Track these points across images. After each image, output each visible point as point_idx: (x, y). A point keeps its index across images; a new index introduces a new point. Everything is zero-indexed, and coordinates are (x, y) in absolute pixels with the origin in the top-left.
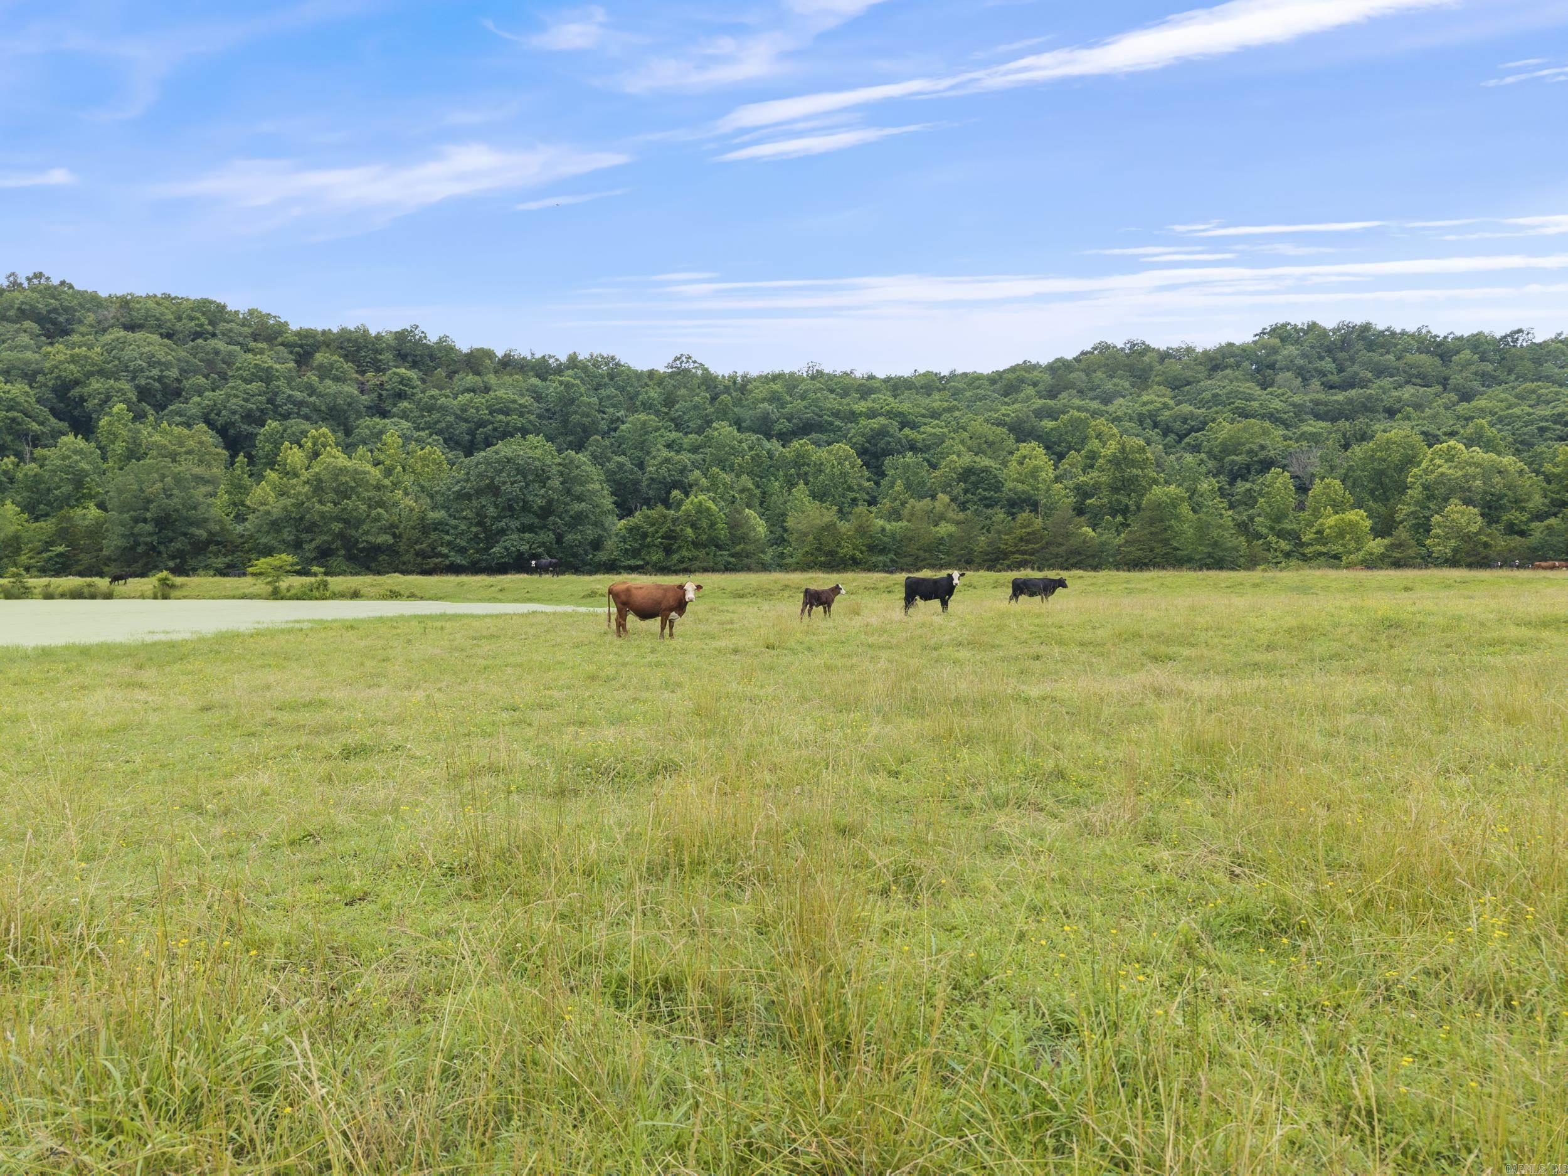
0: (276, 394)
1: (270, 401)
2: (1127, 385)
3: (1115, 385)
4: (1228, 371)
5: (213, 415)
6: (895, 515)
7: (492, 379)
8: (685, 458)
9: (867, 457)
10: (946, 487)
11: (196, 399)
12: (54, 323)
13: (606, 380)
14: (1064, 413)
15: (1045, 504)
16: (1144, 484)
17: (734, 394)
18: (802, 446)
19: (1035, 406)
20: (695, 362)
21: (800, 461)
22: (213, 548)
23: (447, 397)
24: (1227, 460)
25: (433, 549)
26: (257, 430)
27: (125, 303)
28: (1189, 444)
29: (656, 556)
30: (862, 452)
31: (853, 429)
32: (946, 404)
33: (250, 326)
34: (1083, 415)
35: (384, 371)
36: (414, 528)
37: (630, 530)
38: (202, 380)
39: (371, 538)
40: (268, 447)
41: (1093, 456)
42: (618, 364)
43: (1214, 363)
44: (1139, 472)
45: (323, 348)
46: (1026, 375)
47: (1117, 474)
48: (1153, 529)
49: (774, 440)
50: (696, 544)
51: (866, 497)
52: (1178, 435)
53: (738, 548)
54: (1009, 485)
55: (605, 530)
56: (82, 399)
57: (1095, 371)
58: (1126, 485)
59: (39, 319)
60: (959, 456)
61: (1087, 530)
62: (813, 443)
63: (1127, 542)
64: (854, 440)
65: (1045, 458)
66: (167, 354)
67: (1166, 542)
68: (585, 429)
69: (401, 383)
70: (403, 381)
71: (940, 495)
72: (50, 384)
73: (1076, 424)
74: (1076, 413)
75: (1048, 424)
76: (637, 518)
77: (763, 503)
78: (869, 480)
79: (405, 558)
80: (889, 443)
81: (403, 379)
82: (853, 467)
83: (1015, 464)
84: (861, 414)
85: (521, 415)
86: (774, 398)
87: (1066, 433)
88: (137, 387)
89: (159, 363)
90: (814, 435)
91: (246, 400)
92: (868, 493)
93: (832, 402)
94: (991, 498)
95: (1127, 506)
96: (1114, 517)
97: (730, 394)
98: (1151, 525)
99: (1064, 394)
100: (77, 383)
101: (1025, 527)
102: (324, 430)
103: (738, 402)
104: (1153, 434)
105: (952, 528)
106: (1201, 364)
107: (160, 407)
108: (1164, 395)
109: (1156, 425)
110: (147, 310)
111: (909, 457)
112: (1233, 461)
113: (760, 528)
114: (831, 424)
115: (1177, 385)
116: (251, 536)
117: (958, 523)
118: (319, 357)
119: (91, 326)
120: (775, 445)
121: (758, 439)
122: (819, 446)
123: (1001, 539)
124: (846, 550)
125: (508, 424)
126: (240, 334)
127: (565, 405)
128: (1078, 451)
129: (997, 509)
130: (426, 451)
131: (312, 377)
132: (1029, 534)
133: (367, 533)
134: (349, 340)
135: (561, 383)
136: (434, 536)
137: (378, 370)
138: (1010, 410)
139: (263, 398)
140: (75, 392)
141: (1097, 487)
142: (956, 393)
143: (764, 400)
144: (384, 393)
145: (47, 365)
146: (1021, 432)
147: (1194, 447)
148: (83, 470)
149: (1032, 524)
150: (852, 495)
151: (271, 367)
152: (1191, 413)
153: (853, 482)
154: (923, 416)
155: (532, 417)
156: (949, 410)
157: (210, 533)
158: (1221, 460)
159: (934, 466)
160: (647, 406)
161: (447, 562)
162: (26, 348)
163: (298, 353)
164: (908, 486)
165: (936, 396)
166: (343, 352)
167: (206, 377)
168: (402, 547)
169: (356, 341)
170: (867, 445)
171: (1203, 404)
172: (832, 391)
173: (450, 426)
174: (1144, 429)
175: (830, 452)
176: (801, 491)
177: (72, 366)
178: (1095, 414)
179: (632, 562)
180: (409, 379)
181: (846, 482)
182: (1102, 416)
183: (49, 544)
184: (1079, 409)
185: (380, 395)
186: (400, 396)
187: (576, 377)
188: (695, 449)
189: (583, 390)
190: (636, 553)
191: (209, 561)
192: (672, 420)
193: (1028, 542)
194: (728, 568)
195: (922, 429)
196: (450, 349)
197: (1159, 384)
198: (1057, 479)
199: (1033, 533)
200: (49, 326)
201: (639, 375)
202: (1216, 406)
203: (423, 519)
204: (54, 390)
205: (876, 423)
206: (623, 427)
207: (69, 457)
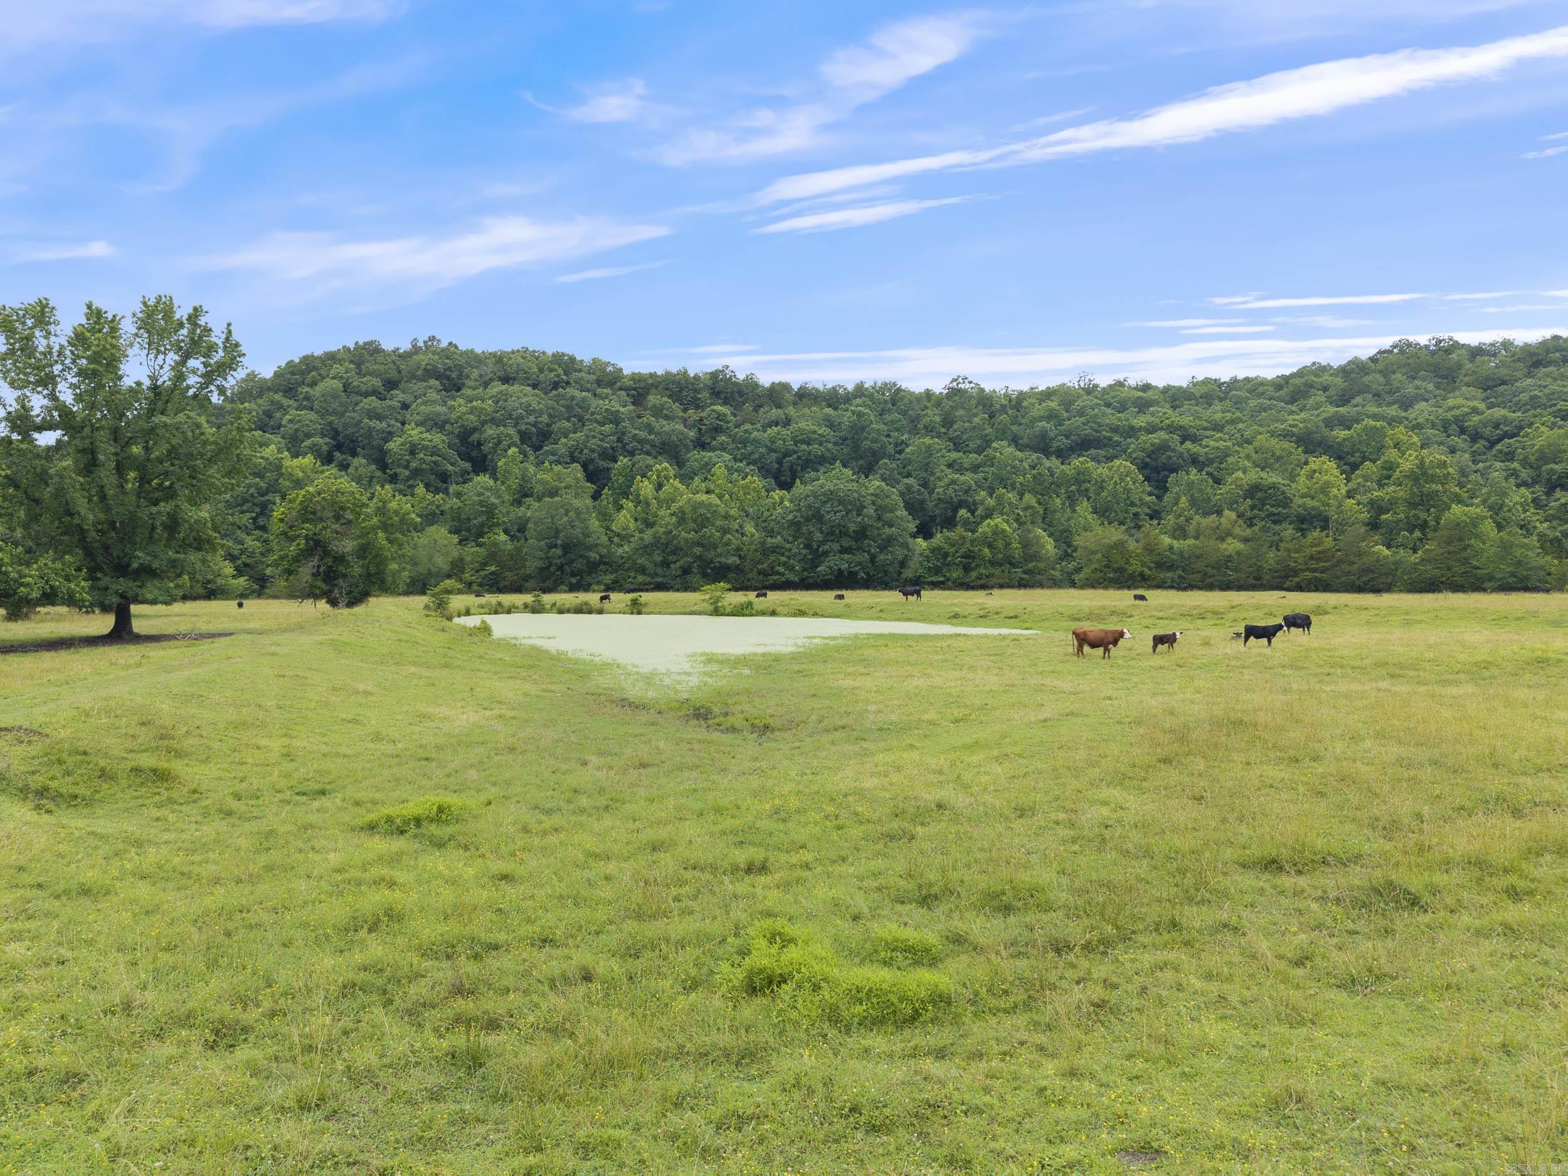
0: (623, 433)
1: (619, 440)
2: (1431, 387)
3: (1417, 388)
4: (1552, 368)
5: (576, 454)
6: (1180, 532)
7: (791, 411)
8: (968, 478)
9: (1147, 472)
10: (1232, 504)
11: (564, 440)
12: (448, 378)
13: (890, 406)
14: (1357, 421)
15: (1336, 520)
16: (1445, 499)
17: (1010, 412)
18: (1082, 463)
19: (1325, 415)
20: (970, 382)
21: (1081, 478)
22: (602, 567)
23: (758, 430)
24: (1544, 468)
25: (772, 568)
26: (611, 465)
27: (499, 359)
28: (1501, 451)
29: (956, 574)
30: (1143, 467)
31: (1132, 445)
32: (1229, 415)
33: (594, 374)
34: (1378, 424)
35: (703, 408)
36: (756, 551)
37: (933, 551)
38: (567, 424)
39: (723, 560)
40: (621, 480)
41: (1390, 467)
42: (899, 390)
43: (1535, 359)
44: (1440, 487)
45: (653, 391)
46: (1315, 379)
47: (1415, 490)
48: (1451, 548)
49: (1053, 458)
50: (992, 563)
51: (1148, 511)
52: (1488, 441)
53: (1031, 565)
54: (1298, 501)
55: (909, 550)
56: (480, 444)
57: (1394, 372)
58: (1424, 501)
59: (439, 377)
60: (1244, 472)
61: (1381, 548)
62: (1093, 459)
63: (1423, 560)
64: (1134, 455)
65: (1336, 472)
66: (539, 403)
67: (1466, 561)
68: (874, 453)
69: (717, 418)
70: (720, 416)
71: (1226, 512)
72: (456, 432)
73: (1372, 432)
74: (1372, 423)
75: (1341, 434)
76: (938, 539)
77: (1047, 520)
78: (1150, 494)
79: (750, 576)
80: (1170, 457)
81: (719, 415)
82: (1134, 483)
83: (1303, 479)
84: (1140, 429)
85: (821, 444)
86: (1051, 416)
87: (1360, 442)
88: (519, 432)
89: (534, 411)
90: (1093, 451)
91: (602, 440)
92: (1149, 507)
93: (1111, 418)
94: (1279, 514)
95: (1426, 521)
96: (1411, 532)
97: (1006, 413)
98: (1449, 544)
99: (1358, 400)
100: (475, 430)
101: (1315, 546)
102: (666, 464)
103: (1015, 421)
104: (1458, 441)
105: (1240, 546)
106: (1519, 360)
107: (537, 448)
108: (1474, 398)
109: (1463, 431)
110: (518, 365)
111: (1194, 474)
112: (1552, 470)
113: (1049, 546)
114: (1110, 439)
115: (1489, 385)
116: (629, 558)
117: (1246, 540)
118: (653, 399)
119: (476, 380)
120: (1053, 463)
121: (1039, 458)
122: (1099, 462)
123: (1290, 556)
124: (1135, 566)
125: (809, 453)
126: (588, 382)
127: (856, 433)
128: (1374, 461)
129: (1285, 525)
130: (747, 480)
131: (649, 418)
132: (1319, 552)
133: (720, 555)
134: (673, 382)
135: (853, 412)
136: (772, 558)
137: (697, 407)
138: (1297, 419)
139: (614, 438)
140: (475, 437)
141: (1392, 503)
142: (1238, 403)
143: (1041, 419)
144: (703, 427)
145: (453, 416)
146: (1311, 443)
147: (1507, 454)
148: (493, 504)
149: (1322, 543)
150: (1134, 510)
151: (618, 411)
152: (1504, 417)
153: (1135, 497)
154: (1205, 429)
155: (830, 446)
156: (1232, 422)
157: (601, 556)
158: (1539, 468)
159: (1218, 481)
160: (929, 430)
161: (783, 579)
162: (435, 402)
163: (633, 396)
164: (1193, 502)
165: (1218, 406)
166: (668, 393)
167: (568, 419)
168: (747, 566)
169: (679, 383)
170: (1147, 460)
171: (1518, 407)
172: (1108, 405)
173: (762, 456)
174: (1449, 436)
175: (1110, 469)
176: (1084, 508)
177: (472, 417)
178: (1392, 421)
179: (934, 579)
180: (725, 415)
181: (1129, 498)
182: (1401, 423)
183: (484, 565)
184: (1374, 417)
185: (700, 429)
186: (717, 430)
187: (864, 405)
188: (975, 468)
189: (872, 418)
190: (937, 571)
191: (600, 578)
192: (950, 439)
193: (1318, 560)
194: (1022, 585)
195: (1204, 443)
196: (756, 385)
197: (1468, 385)
198: (1350, 495)
199: (1324, 552)
200: (445, 381)
201: (918, 398)
202: (1535, 409)
203: (763, 543)
204: (458, 436)
205: (1156, 438)
206: (908, 450)
207: (482, 494)
